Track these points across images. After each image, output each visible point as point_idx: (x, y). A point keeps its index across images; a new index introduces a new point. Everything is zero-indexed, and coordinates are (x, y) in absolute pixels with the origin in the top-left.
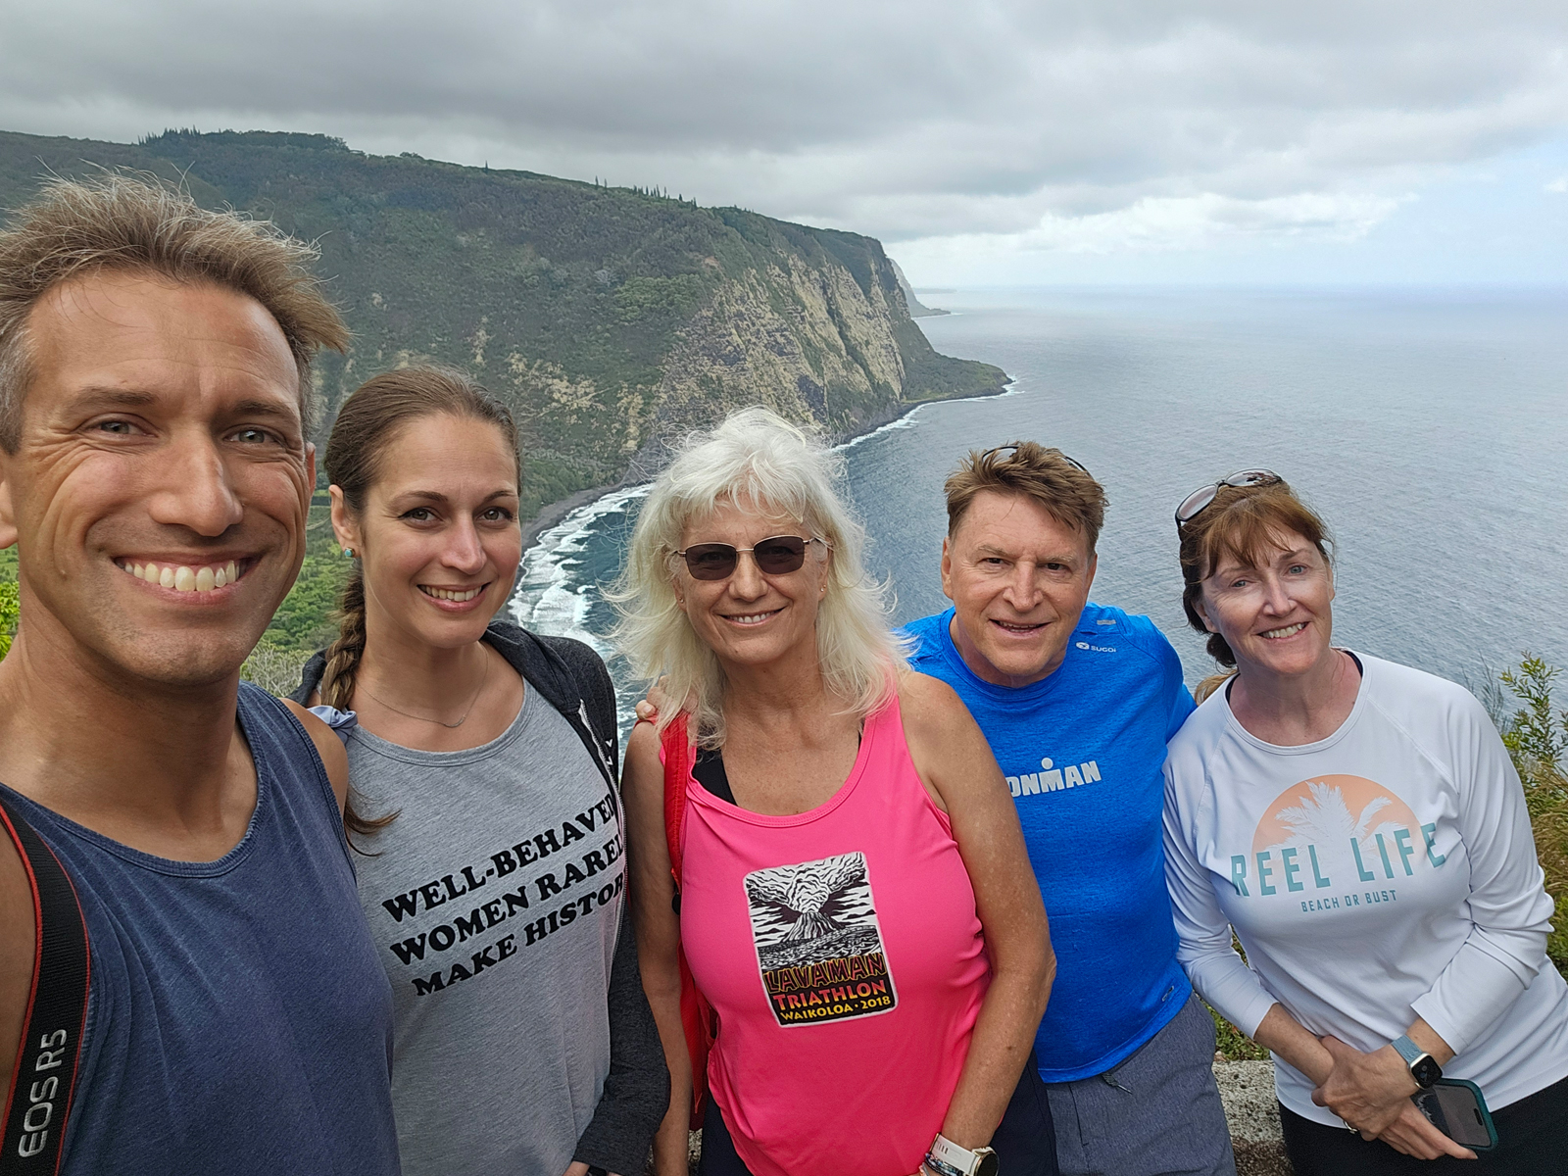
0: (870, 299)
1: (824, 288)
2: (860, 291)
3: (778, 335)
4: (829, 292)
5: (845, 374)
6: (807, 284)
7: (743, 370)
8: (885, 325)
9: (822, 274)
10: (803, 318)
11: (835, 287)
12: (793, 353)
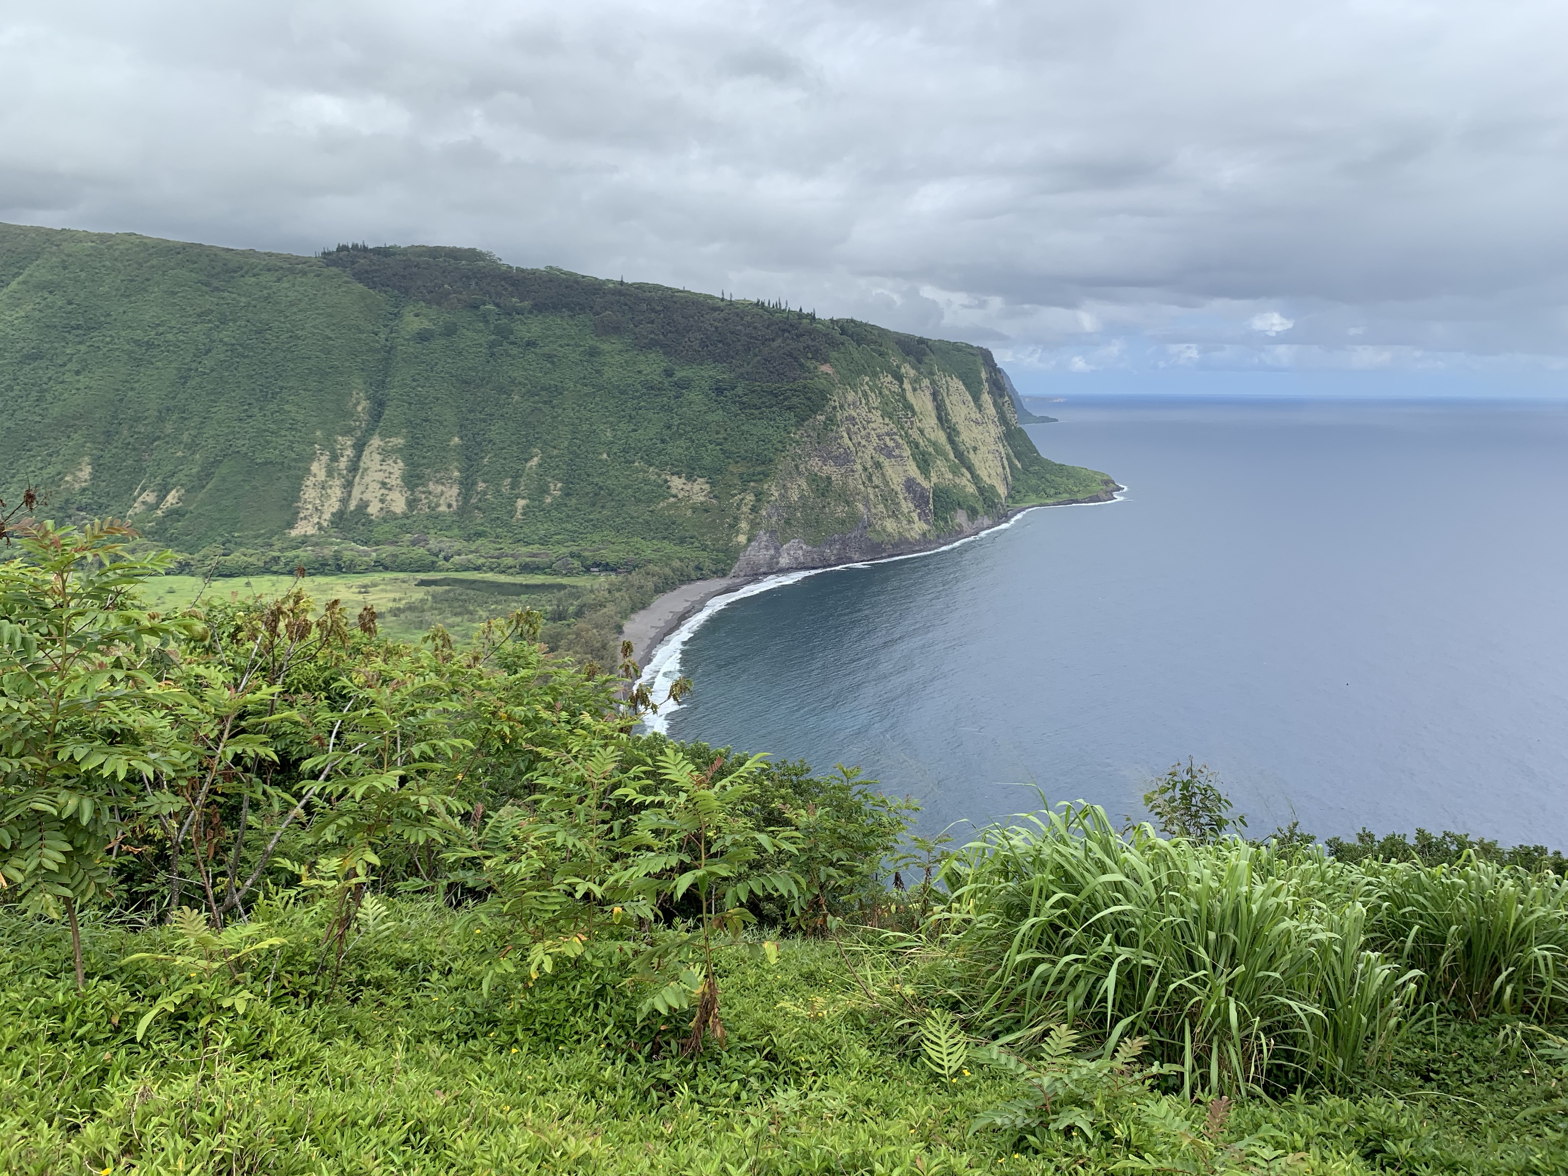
0: (979, 407)
1: (935, 395)
2: (970, 398)
3: (887, 439)
4: (939, 399)
5: (951, 477)
6: (919, 391)
7: (853, 471)
8: (995, 431)
9: (933, 382)
10: (912, 423)
11: (945, 395)
12: (901, 456)
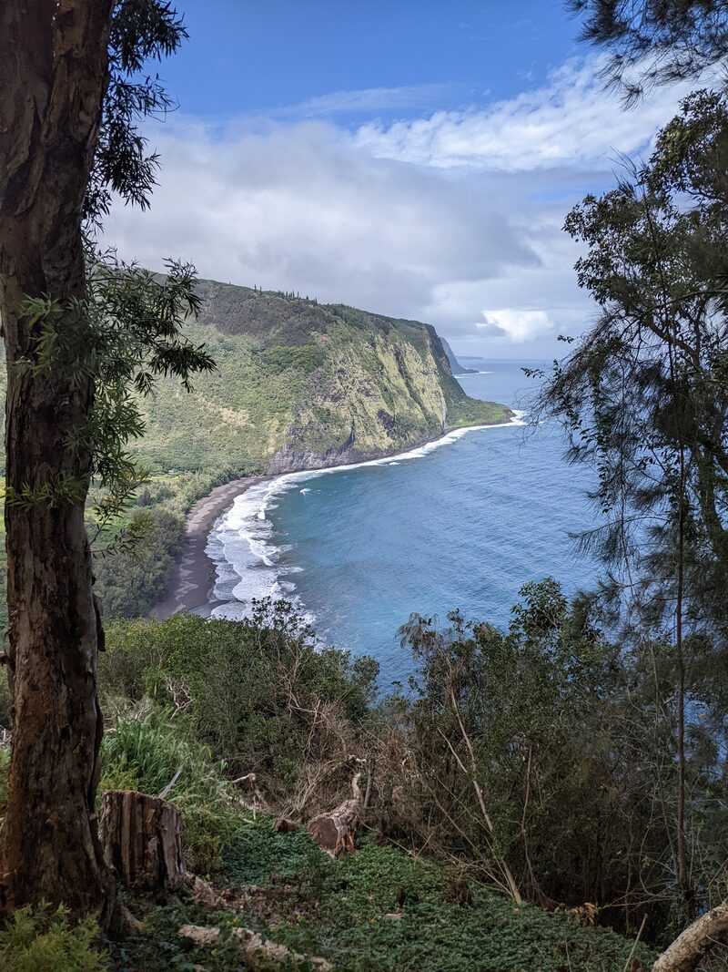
0: (426, 363)
1: (397, 355)
2: (420, 357)
3: (366, 384)
4: (400, 358)
5: (408, 409)
6: (386, 353)
7: (343, 405)
8: (435, 379)
9: (396, 347)
10: (382, 374)
11: (403, 355)
12: (375, 396)
